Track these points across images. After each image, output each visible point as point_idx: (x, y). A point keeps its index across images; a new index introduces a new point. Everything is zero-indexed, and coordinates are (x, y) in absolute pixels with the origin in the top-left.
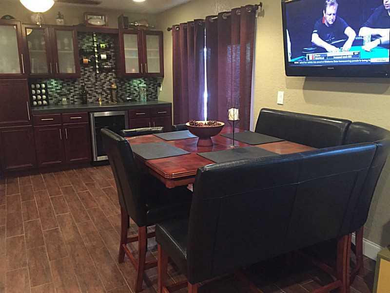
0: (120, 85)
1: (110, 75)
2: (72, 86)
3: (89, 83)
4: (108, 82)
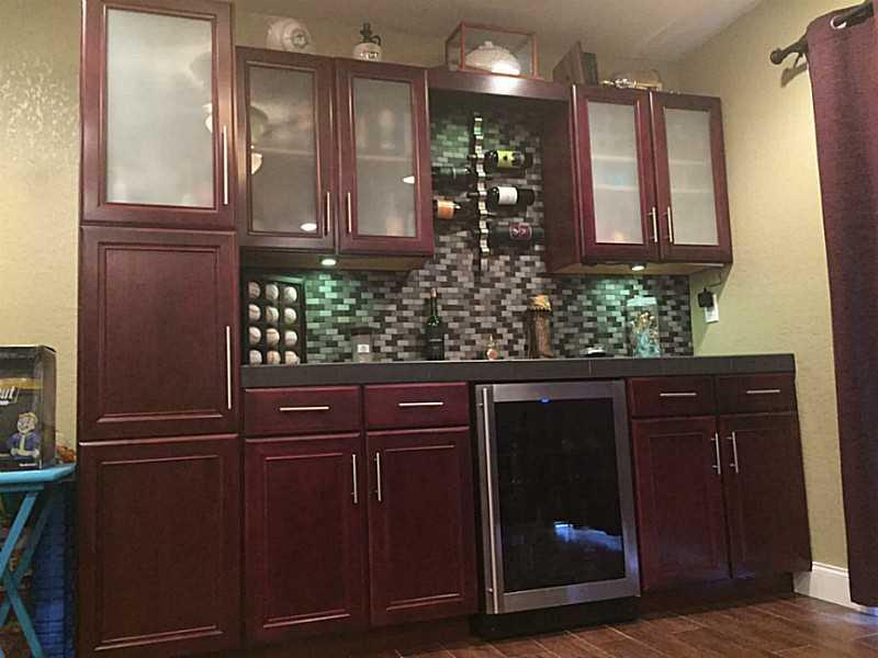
0: (560, 303)
1: (527, 264)
2: (392, 302)
3: (450, 290)
4: (519, 291)
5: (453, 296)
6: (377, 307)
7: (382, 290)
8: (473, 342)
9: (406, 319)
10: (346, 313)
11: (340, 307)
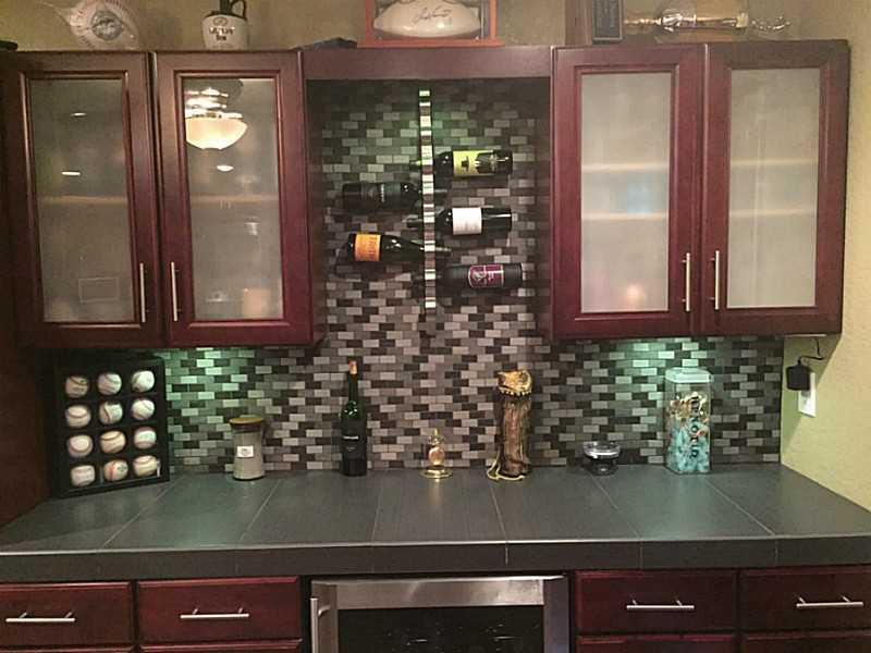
0: (555, 374)
1: (505, 317)
2: (299, 377)
3: (384, 359)
4: (490, 358)
5: (388, 368)
6: (278, 386)
7: (284, 362)
8: (416, 432)
9: (318, 401)
10: (234, 395)
11: (226, 387)
